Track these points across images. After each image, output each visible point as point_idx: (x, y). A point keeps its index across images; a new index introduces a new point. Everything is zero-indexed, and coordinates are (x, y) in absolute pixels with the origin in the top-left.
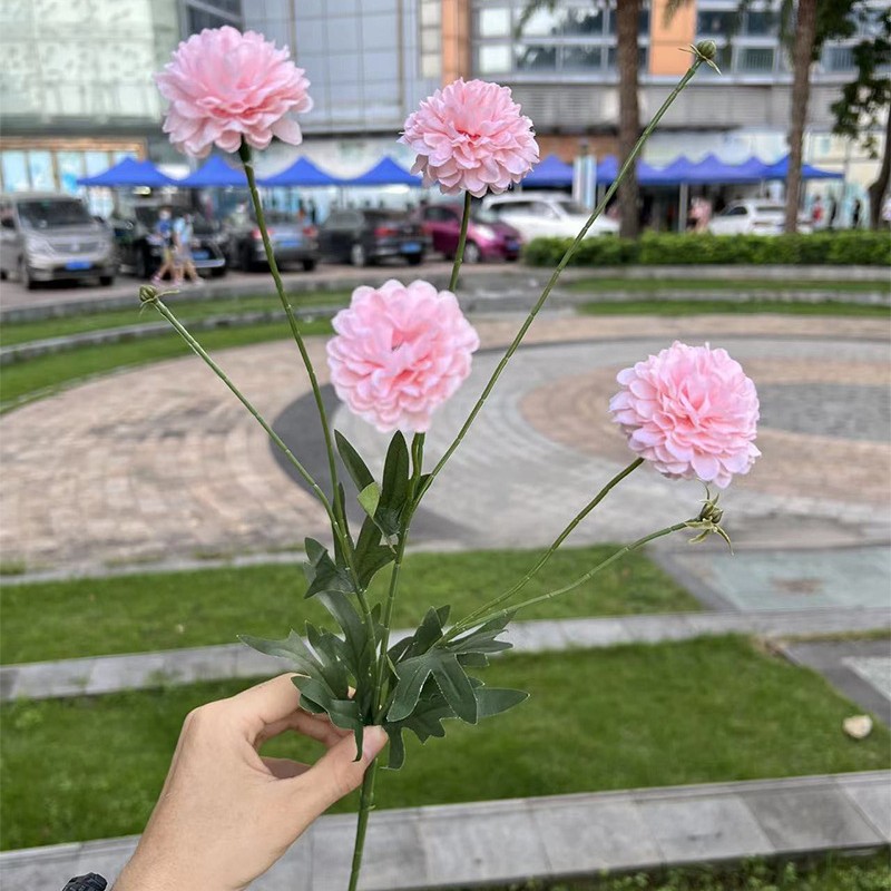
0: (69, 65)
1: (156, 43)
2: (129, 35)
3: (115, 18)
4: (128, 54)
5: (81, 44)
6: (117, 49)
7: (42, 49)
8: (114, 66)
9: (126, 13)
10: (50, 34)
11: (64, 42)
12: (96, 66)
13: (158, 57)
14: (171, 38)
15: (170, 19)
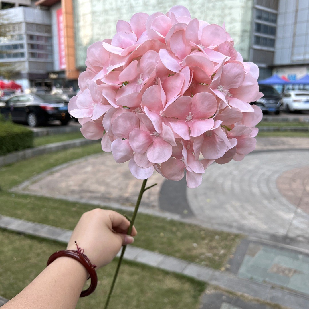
1: (242, 36)
2: (234, 34)
3: (231, 29)
9: (234, 27)
13: (243, 41)
14: (248, 34)
15: (248, 28)
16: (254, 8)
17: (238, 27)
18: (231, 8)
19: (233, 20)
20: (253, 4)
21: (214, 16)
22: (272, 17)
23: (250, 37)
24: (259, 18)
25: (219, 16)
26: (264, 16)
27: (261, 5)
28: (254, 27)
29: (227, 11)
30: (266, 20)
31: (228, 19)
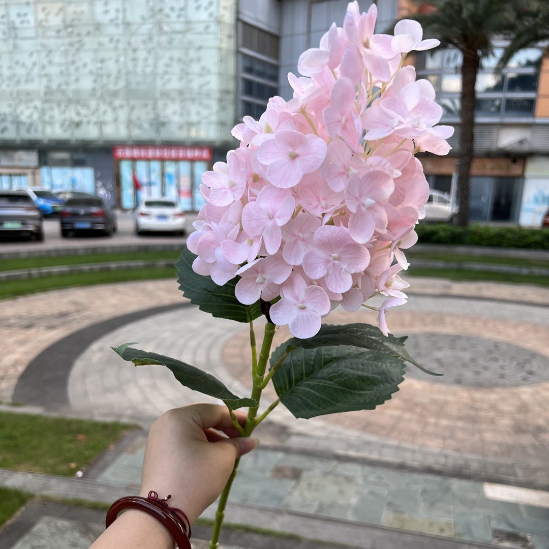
0: (175, 113)
1: (221, 100)
2: (208, 95)
3: (201, 86)
4: (207, 107)
5: (182, 101)
6: (200, 104)
7: (160, 104)
8: (198, 114)
9: (208, 83)
10: (166, 95)
11: (173, 100)
12: (189, 114)
13: (223, 108)
14: (231, 97)
15: (231, 86)
16: (238, 52)
17: (214, 84)
18: (200, 48)
19: (204, 72)
20: (237, 45)
21: (171, 59)
22: (269, 71)
23: (236, 103)
24: (249, 70)
25: (179, 60)
26: (257, 67)
27: (250, 48)
28: (241, 85)
29: (193, 54)
30: (261, 74)
31: (196, 68)
